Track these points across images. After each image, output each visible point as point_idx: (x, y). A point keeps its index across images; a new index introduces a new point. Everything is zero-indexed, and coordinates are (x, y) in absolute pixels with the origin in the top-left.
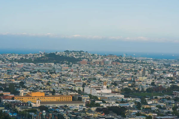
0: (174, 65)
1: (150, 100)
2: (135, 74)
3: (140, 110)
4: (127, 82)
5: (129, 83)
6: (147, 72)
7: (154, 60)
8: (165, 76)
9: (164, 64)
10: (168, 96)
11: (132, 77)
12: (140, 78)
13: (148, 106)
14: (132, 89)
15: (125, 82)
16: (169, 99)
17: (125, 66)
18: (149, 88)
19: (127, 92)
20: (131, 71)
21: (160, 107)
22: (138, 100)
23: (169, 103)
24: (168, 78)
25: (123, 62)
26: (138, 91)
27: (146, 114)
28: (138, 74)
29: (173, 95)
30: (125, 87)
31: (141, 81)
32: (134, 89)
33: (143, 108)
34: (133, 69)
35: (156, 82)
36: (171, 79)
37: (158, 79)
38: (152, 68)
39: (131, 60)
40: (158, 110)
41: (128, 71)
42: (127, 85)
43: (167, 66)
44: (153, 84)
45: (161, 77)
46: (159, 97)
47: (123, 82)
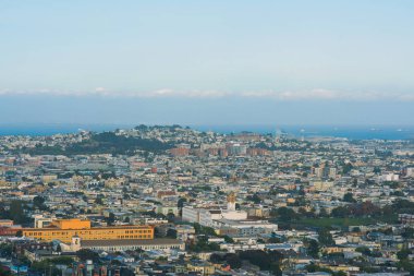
0: (400, 153)
1: (341, 235)
2: (305, 175)
3: (318, 258)
4: (285, 195)
5: (289, 197)
6: (333, 171)
7: (351, 143)
8: (379, 178)
9: (376, 152)
10: (385, 226)
11: (298, 181)
12: (317, 185)
13: (336, 250)
14: (296, 209)
15: (280, 195)
16: (389, 232)
17: (279, 157)
18: (340, 208)
19: (284, 218)
20: (295, 168)
21: (366, 251)
22: (312, 235)
23: (390, 243)
24: (386, 183)
25: (274, 148)
26: (311, 214)
27: (332, 268)
28: (310, 176)
29: (400, 222)
30: (279, 205)
31: (318, 192)
32: (301, 210)
33: (325, 254)
34: (300, 165)
35: (357, 192)
36: (394, 185)
37: (362, 186)
38: (347, 162)
39: (293, 144)
40: (360, 258)
41: (288, 168)
42: (284, 200)
43: (384, 156)
44: (348, 197)
45: (369, 182)
46: (363, 228)
47: (275, 194)
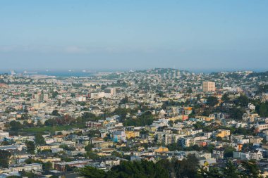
0: (87, 85)
1: (51, 137)
2: (28, 100)
3: (34, 154)
4: (15, 113)
5: (18, 114)
6: (46, 97)
7: (58, 79)
8: (74, 100)
9: (73, 84)
10: (77, 130)
11: (23, 104)
12: (36, 106)
13: (47, 148)
14: (22, 122)
15: (12, 113)
16: (80, 134)
17: (13, 88)
18: (50, 120)
19: (14, 128)
20: (22, 95)
21: (66, 148)
22: (31, 138)
23: (81, 141)
24: (79, 103)
25: (9, 83)
26: (31, 126)
27: (43, 160)
28: (32, 100)
29: (86, 127)
30: (11, 120)
31: (36, 110)
32: (25, 122)
33: (39, 151)
34: (26, 93)
35: (61, 109)
36: (83, 104)
37: (64, 105)
38: (55, 90)
39: (22, 80)
40: (61, 152)
41: (18, 95)
42: (14, 117)
43: (77, 86)
44: (55, 113)
45: (68, 103)
46: (64, 132)
47: (8, 112)
